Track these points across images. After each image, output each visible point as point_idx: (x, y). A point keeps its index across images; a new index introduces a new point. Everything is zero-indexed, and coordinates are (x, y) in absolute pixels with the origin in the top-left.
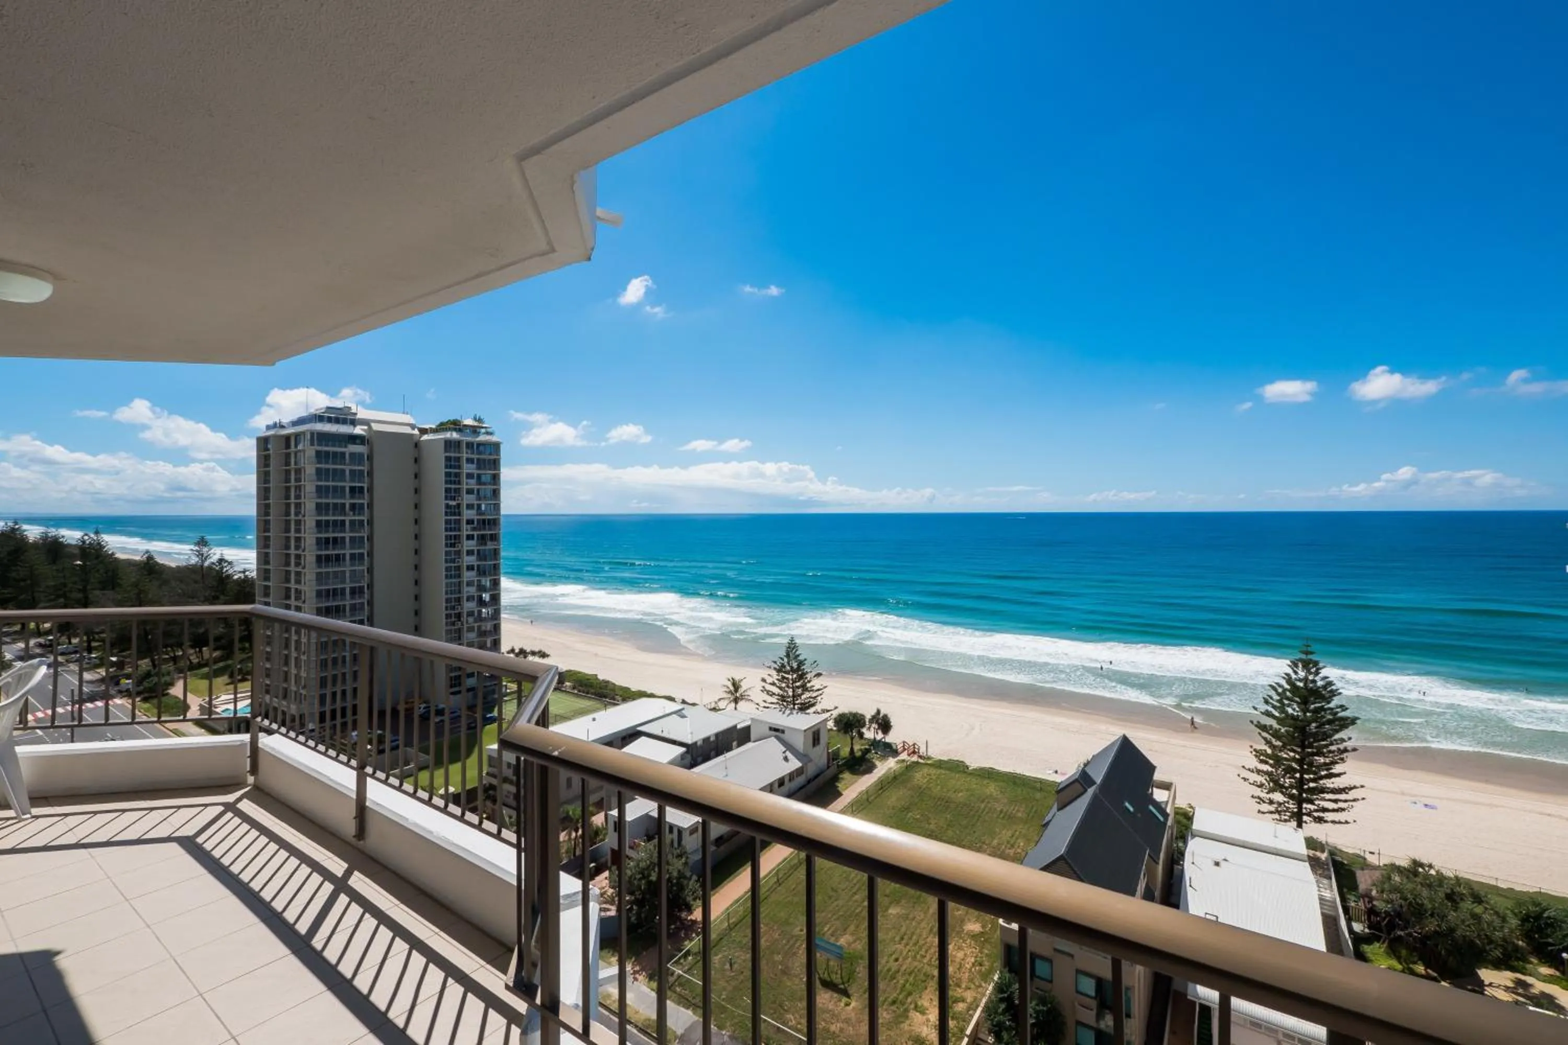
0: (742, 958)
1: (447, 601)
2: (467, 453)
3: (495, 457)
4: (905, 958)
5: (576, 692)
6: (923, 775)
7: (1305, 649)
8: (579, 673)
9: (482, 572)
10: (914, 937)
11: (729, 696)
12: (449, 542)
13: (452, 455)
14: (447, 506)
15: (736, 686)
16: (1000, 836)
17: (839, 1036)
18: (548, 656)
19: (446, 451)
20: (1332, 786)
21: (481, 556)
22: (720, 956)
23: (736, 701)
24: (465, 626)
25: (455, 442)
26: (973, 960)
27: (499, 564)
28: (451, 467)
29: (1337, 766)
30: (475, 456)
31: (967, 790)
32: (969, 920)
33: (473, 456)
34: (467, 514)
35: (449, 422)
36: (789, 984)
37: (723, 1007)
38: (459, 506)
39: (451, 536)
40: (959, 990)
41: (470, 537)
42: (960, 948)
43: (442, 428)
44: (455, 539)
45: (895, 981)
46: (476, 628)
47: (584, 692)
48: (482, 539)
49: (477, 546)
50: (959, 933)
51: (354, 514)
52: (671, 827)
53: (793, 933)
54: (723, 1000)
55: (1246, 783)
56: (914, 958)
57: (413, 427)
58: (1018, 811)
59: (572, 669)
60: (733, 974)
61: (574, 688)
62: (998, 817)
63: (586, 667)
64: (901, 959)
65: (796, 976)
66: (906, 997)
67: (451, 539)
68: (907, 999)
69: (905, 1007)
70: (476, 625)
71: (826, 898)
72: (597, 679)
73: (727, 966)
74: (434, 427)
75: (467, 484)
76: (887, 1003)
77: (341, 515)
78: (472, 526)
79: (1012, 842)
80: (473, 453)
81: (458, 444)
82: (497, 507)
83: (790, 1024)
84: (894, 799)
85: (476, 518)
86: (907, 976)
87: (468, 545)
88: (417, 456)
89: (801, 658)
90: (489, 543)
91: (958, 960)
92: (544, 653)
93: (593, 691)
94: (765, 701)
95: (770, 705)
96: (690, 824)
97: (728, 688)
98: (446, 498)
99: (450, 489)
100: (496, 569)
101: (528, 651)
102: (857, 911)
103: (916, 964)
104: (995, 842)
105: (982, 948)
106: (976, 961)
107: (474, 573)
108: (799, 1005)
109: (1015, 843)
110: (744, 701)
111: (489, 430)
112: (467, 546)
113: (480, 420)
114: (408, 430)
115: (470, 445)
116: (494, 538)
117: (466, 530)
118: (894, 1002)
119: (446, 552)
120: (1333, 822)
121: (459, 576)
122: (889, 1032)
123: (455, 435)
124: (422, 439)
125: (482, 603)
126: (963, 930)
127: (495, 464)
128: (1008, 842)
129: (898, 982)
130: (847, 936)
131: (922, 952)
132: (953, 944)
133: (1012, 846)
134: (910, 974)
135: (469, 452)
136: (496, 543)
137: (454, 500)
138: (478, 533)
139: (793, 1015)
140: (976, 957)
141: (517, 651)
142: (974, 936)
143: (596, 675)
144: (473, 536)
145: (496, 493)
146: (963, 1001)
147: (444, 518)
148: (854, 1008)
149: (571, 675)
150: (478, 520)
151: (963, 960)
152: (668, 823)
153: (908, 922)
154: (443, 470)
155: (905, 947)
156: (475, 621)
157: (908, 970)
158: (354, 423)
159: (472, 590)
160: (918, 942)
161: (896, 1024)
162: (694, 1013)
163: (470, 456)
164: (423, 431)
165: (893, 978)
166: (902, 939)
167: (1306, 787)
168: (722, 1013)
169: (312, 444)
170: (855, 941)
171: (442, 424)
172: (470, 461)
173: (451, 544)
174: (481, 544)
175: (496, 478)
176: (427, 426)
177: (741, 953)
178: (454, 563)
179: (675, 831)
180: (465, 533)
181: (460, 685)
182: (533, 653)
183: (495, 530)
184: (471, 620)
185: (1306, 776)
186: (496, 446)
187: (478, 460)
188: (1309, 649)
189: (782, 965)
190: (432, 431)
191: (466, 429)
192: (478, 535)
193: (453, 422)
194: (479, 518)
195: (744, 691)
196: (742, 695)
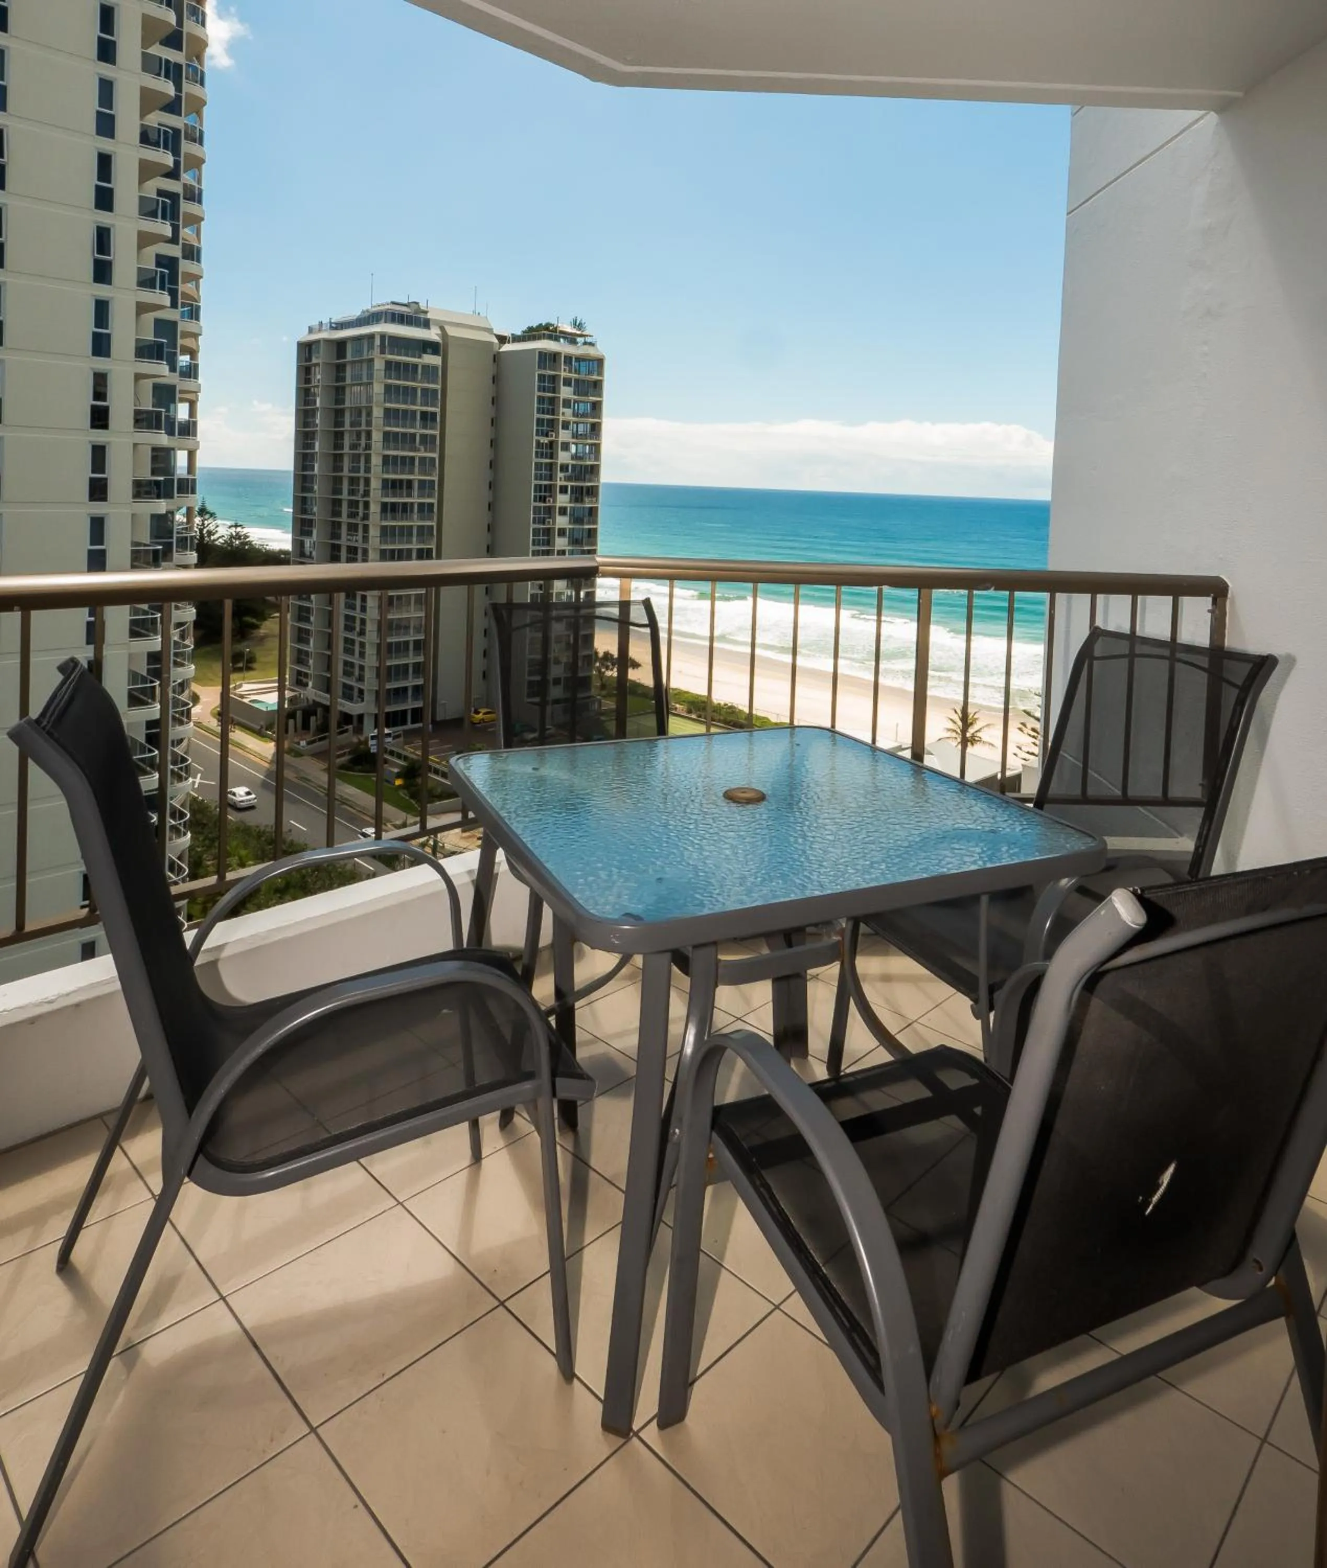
2: (564, 370)
3: (598, 377)
5: (694, 716)
8: (689, 693)
12: (538, 494)
13: (548, 372)
14: (538, 444)
18: (638, 665)
19: (539, 367)
21: (575, 516)
25: (550, 354)
28: (545, 389)
30: (574, 376)
33: (571, 375)
34: (561, 457)
35: (540, 327)
38: (552, 444)
39: (541, 486)
41: (563, 490)
43: (532, 334)
44: (546, 490)
48: (578, 493)
49: (570, 502)
51: (426, 451)
61: (690, 712)
67: (541, 491)
74: (518, 332)
75: (561, 414)
77: (411, 450)
78: (567, 474)
80: (571, 371)
81: (555, 356)
82: (596, 449)
85: (571, 462)
87: (562, 500)
88: (498, 372)
90: (585, 498)
93: (722, 718)
98: (538, 433)
99: (543, 420)
111: (589, 340)
112: (559, 502)
113: (578, 325)
115: (567, 360)
116: (592, 492)
117: (560, 479)
119: (535, 508)
123: (553, 345)
124: (501, 349)
127: (597, 387)
135: (567, 368)
136: (594, 499)
137: (547, 436)
138: (573, 483)
144: (566, 487)
147: (534, 460)
150: (573, 466)
154: (537, 393)
158: (426, 324)
163: (568, 375)
164: (502, 339)
169: (383, 352)
171: (531, 329)
172: (567, 382)
173: (540, 497)
174: (577, 500)
175: (597, 408)
176: (508, 332)
178: (544, 523)
180: (558, 483)
181: (545, 693)
183: (593, 481)
186: (599, 363)
187: (577, 381)
190: (516, 339)
191: (563, 337)
192: (572, 487)
193: (547, 327)
194: (574, 462)
195: (978, 731)
196: (973, 736)
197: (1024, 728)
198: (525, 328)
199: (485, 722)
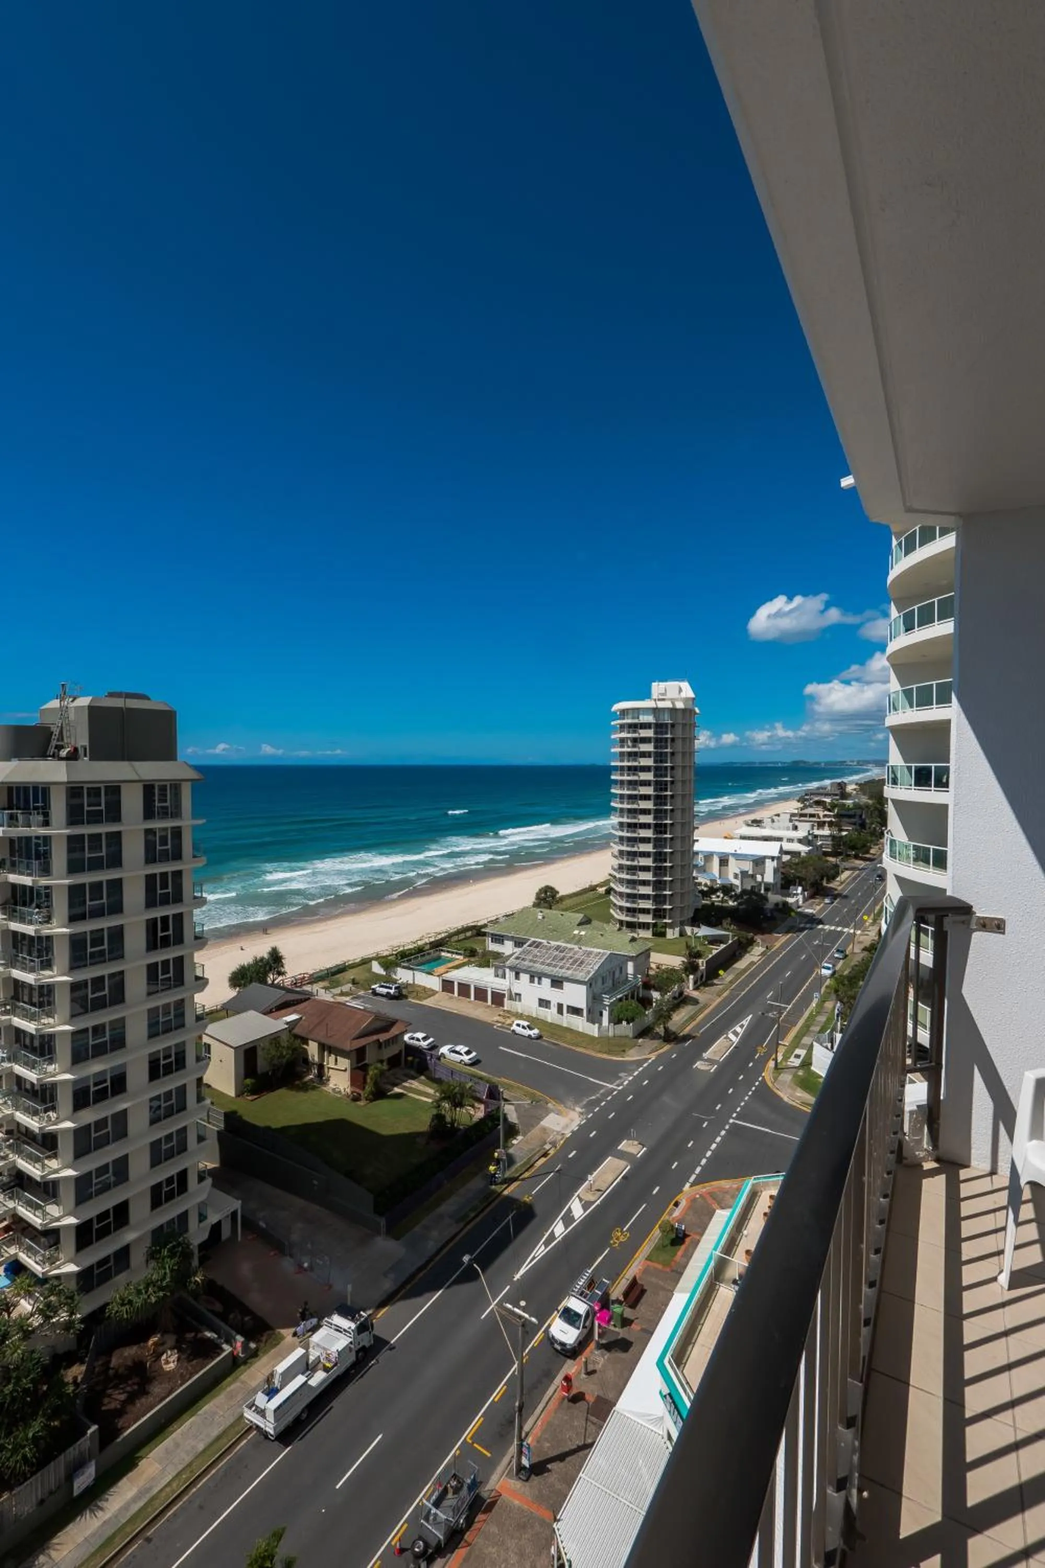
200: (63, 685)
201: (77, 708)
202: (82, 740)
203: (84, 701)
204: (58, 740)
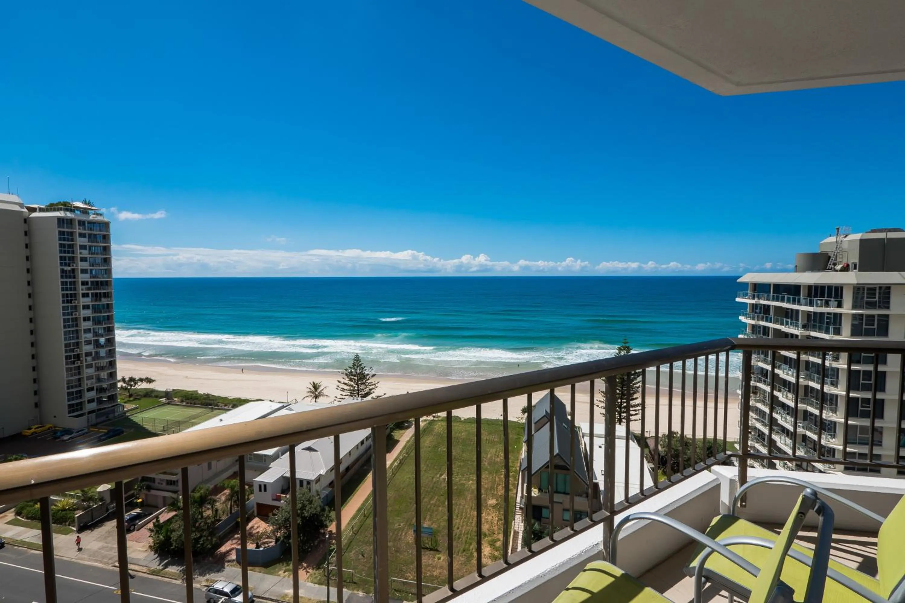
0: (368, 549)
1: (66, 345)
2: (79, 229)
3: (106, 233)
4: (463, 526)
6: (439, 426)
7: (624, 341)
8: (183, 390)
9: (97, 321)
10: (464, 514)
11: (311, 394)
12: (66, 299)
13: (66, 230)
14: (63, 271)
15: (316, 387)
16: (490, 452)
17: (439, 577)
18: (153, 381)
19: (59, 227)
20: (634, 404)
21: (96, 309)
22: (353, 552)
23: (316, 397)
24: (85, 364)
25: (68, 220)
26: (497, 518)
27: (112, 315)
28: (64, 240)
29: (636, 395)
30: (87, 232)
31: (466, 431)
32: (489, 499)
33: (85, 232)
34: (82, 277)
35: (59, 203)
36: (402, 556)
37: (366, 580)
38: (73, 271)
39: (67, 294)
40: (495, 536)
41: (85, 295)
42: (489, 514)
43: (51, 207)
44: (71, 297)
45: (461, 540)
46: (94, 365)
47: (191, 404)
48: (97, 297)
49: (92, 302)
50: (486, 506)
52: (301, 481)
53: (395, 528)
54: (364, 576)
55: (598, 408)
56: (467, 525)
57: (21, 205)
58: (495, 438)
59: (175, 388)
60: (365, 560)
61: (182, 401)
62: (486, 443)
63: (188, 386)
64: (460, 528)
65: (405, 552)
66: (469, 546)
67: (67, 297)
68: (470, 547)
69: (470, 551)
70: (94, 362)
71: (409, 504)
72: (198, 393)
73: (360, 556)
74: (44, 207)
75: (79, 253)
76: (460, 553)
78: (87, 286)
79: (497, 454)
80: (85, 229)
81: (70, 221)
82: (109, 272)
83: (410, 578)
84: (428, 442)
85: (90, 280)
86: (466, 536)
87: (84, 301)
88: (27, 229)
89: (363, 366)
90: (103, 299)
91: (490, 521)
92: (150, 379)
93: (200, 402)
94: (342, 395)
95: (345, 397)
96: (315, 477)
97: (310, 389)
98: (61, 264)
99: (65, 257)
100: (109, 319)
101: (137, 378)
102: (428, 507)
103: (468, 528)
104: (489, 456)
105: (499, 511)
106: (499, 519)
107: (90, 323)
108: (412, 566)
109: (498, 455)
110: (321, 397)
111: (99, 212)
112: (83, 303)
113: (89, 204)
114: (17, 208)
115: (81, 223)
116: (107, 295)
117: (81, 290)
118: (464, 551)
119: (63, 307)
120: (635, 420)
121: (77, 326)
122: (466, 567)
123: (69, 215)
124: (30, 216)
125: (97, 344)
126: (488, 504)
127: (106, 238)
128: (495, 455)
129: (462, 539)
130: (427, 522)
131: (470, 521)
132: (484, 513)
133: (498, 456)
134: (467, 534)
135: (81, 228)
136: (109, 299)
137: (69, 266)
138: (92, 292)
139: (410, 573)
140: (498, 517)
141: (127, 379)
142: (494, 507)
143: (197, 391)
144: (88, 294)
145: (107, 261)
146: (499, 540)
147: (60, 280)
148: (443, 560)
149: (176, 393)
150: (92, 282)
151: (492, 520)
152: (298, 479)
153: (458, 507)
154: (57, 243)
155: (460, 520)
156: (94, 359)
157: (466, 532)
159: (89, 336)
160: (466, 516)
161: (469, 562)
162: (348, 589)
163: (82, 231)
164: (33, 210)
165: (459, 538)
166: (457, 516)
167: (623, 406)
168: (366, 585)
170: (432, 524)
171: (52, 205)
172: (82, 235)
173: (68, 300)
174: (96, 301)
175: (106, 250)
176: (36, 206)
177: (367, 547)
178: (72, 315)
179: (305, 483)
180: (81, 292)
181: (81, 409)
182: (141, 380)
183: (107, 290)
184: (89, 359)
185: (623, 401)
186: (106, 225)
187: (90, 235)
188: (626, 341)
189: (394, 548)
190: (41, 210)
191: (77, 210)
192: (92, 293)
193: (65, 204)
194: (92, 280)
195: (322, 390)
196: (319, 393)
197: (338, 388)
198: (48, 204)
199: (36, 433)
200: (838, 229)
201: (850, 241)
202: (854, 259)
203: (857, 236)
204: (834, 260)
